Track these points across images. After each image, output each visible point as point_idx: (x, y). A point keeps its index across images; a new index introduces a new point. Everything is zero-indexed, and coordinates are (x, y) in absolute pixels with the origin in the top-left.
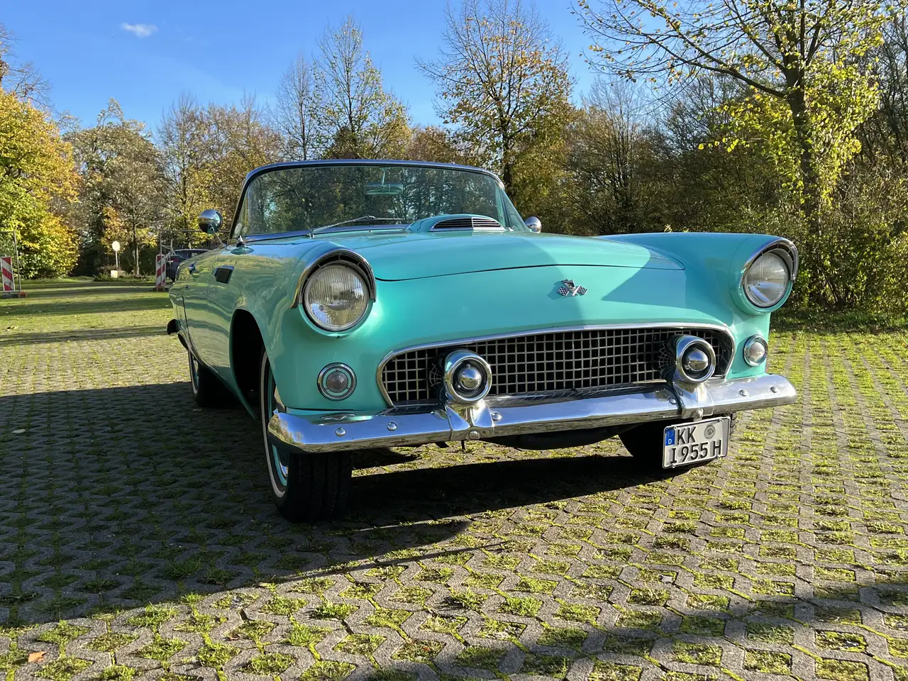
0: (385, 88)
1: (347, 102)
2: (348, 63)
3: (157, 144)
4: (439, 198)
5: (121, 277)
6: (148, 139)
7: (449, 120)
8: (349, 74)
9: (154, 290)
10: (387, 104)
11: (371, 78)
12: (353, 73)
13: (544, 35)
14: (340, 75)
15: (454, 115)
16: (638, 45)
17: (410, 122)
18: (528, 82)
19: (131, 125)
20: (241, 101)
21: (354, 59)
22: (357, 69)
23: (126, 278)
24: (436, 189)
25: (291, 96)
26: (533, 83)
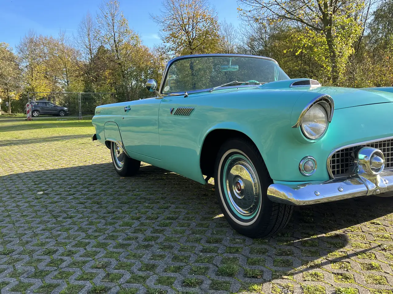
0: (130, 27)
1: (113, 34)
2: (113, 16)
3: (15, 53)
4: (146, 77)
5: (3, 114)
6: (11, 51)
7: (166, 41)
8: (114, 21)
9: (26, 120)
10: (131, 35)
11: (123, 23)
12: (115, 21)
13: (207, 4)
14: (109, 21)
15: (167, 40)
16: (259, 8)
17: (142, 43)
18: (200, 25)
19: (2, 45)
20: (59, 33)
21: (116, 14)
22: (117, 19)
23: (5, 115)
24: (145, 73)
25: (84, 31)
26: (202, 26)
